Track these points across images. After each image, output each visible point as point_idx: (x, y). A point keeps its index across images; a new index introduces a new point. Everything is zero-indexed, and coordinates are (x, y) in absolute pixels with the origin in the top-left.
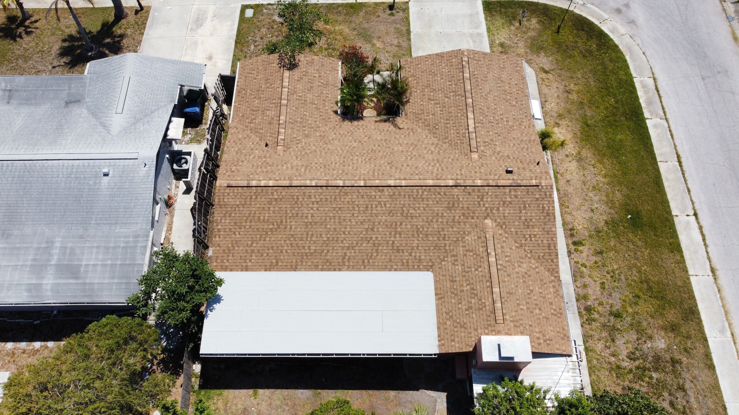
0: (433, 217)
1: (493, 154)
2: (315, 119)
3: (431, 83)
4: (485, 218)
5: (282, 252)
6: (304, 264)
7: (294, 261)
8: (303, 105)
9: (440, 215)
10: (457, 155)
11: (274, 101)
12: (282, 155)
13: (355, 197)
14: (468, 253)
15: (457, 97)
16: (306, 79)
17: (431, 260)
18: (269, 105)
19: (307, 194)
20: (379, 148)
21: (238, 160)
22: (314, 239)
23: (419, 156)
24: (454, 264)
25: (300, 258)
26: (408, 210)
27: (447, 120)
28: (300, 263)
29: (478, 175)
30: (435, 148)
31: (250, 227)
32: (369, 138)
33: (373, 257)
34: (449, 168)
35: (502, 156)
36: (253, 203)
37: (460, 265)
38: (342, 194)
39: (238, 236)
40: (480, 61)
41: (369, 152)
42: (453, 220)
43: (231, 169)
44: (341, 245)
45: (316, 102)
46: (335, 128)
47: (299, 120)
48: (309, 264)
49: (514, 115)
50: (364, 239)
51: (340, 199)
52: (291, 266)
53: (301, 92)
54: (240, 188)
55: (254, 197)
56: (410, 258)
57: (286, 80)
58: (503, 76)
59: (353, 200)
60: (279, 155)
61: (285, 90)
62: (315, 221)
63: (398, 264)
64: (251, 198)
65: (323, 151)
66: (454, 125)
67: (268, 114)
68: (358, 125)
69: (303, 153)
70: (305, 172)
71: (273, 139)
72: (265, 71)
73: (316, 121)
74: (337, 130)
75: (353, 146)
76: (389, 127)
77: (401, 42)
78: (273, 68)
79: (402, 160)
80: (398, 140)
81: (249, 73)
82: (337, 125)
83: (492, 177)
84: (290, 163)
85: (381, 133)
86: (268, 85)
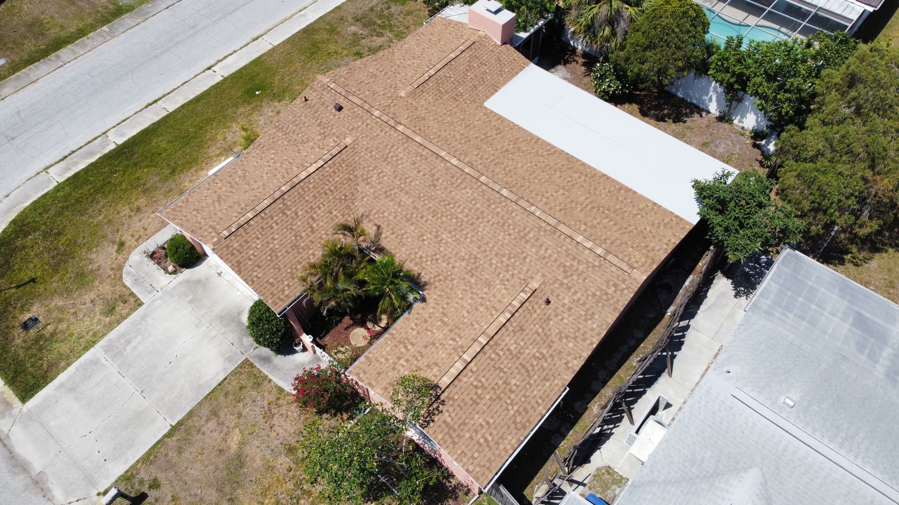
0: (444, 123)
1: (329, 135)
2: (460, 301)
4: (401, 97)
5: (610, 192)
6: (593, 173)
7: (602, 180)
8: (461, 326)
9: (436, 121)
10: (362, 154)
11: (493, 356)
12: (540, 274)
14: (443, 91)
16: (423, 363)
17: (477, 109)
18: (503, 358)
20: (425, 214)
21: (598, 302)
22: (569, 179)
24: (462, 95)
25: (595, 178)
26: (461, 139)
27: (326, 194)
28: (597, 175)
29: (369, 121)
30: (372, 177)
31: (630, 225)
32: (423, 235)
33: (524, 139)
34: (385, 144)
35: (324, 128)
36: (613, 238)
37: (458, 90)
39: (648, 228)
41: (439, 215)
42: (429, 112)
43: (615, 291)
44: (546, 161)
45: (439, 323)
46: (446, 278)
48: (588, 170)
50: (521, 151)
51: (516, 184)
52: (607, 179)
53: (447, 346)
55: (609, 241)
56: (492, 120)
57: (454, 372)
58: (210, 201)
59: (504, 175)
60: (543, 276)
61: (468, 356)
62: (557, 187)
63: (507, 123)
64: (612, 243)
65: (488, 249)
66: (327, 183)
67: (515, 346)
68: (416, 264)
69: (513, 260)
70: (532, 230)
71: (533, 304)
72: (467, 421)
73: (462, 299)
74: (447, 272)
75: (449, 235)
76: (386, 238)
77: (204, 419)
78: (453, 415)
79: (417, 182)
80: (395, 213)
81: (488, 446)
82: (440, 281)
83: (360, 112)
84: (539, 255)
85: (403, 235)
86: (479, 391)
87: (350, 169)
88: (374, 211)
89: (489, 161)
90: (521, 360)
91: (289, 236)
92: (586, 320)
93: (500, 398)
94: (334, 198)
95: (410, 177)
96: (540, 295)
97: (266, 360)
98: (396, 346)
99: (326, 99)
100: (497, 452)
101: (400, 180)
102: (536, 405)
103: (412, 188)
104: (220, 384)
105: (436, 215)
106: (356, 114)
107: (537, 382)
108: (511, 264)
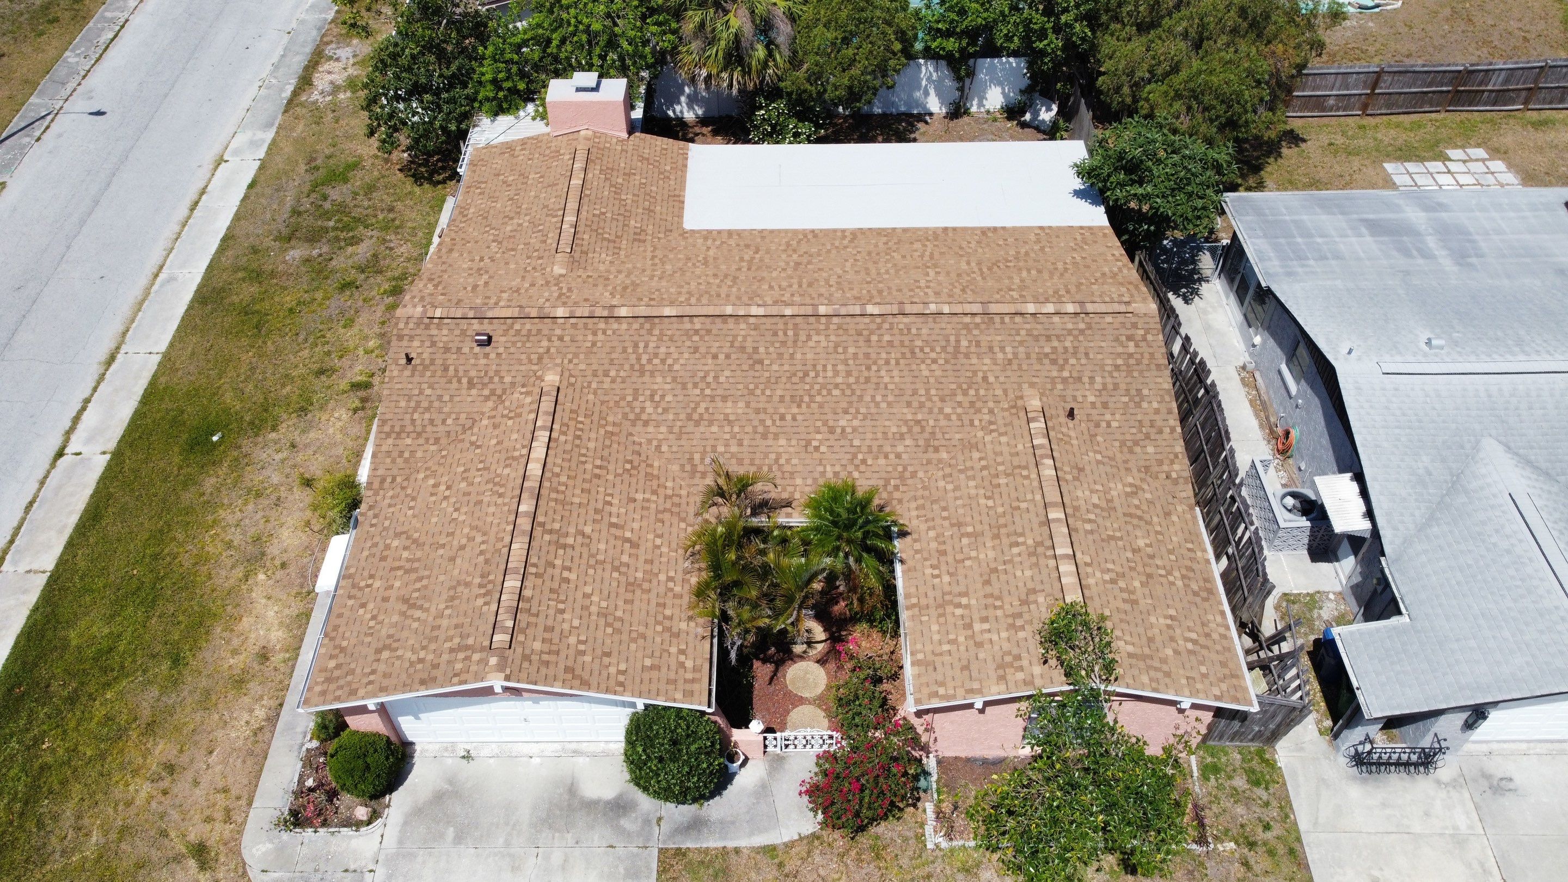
1: (504, 391)
3: (622, 590)
4: (563, 276)
5: (979, 242)
6: (931, 233)
7: (951, 236)
10: (594, 385)
11: (1088, 526)
12: (1025, 386)
15: (557, 526)
16: (1011, 604)
17: (685, 239)
18: (1100, 521)
20: (782, 411)
21: (1130, 373)
23: (684, 386)
24: (642, 230)
25: (941, 237)
26: (722, 282)
27: (598, 477)
28: (940, 233)
30: (643, 409)
32: (808, 443)
33: (796, 240)
34: (619, 350)
35: (485, 385)
36: (1061, 286)
39: (1075, 255)
40: (452, 650)
41: (806, 399)
46: (902, 478)
47: (1003, 481)
48: (920, 233)
49: (410, 508)
50: (814, 255)
52: (955, 231)
53: (1017, 559)
56: (724, 240)
57: (1069, 580)
58: (395, 618)
59: (840, 292)
60: (1032, 385)
61: (1063, 549)
62: (919, 270)
63: (748, 235)
66: (583, 459)
67: (1095, 496)
70: (957, 336)
71: (1057, 428)
73: (957, 488)
74: (895, 469)
75: (849, 417)
79: (727, 373)
80: (734, 437)
82: (896, 488)
84: (1000, 362)
85: (777, 461)
86: (1122, 584)
87: (596, 417)
89: (796, 286)
90: (1120, 510)
92: (1138, 405)
93: (1150, 576)
94: (618, 475)
95: (707, 373)
97: (696, 825)
98: (942, 615)
99: (445, 339)
101: (695, 385)
103: (726, 386)
105: (802, 401)
106: (524, 333)
107: (1164, 523)
108: (974, 399)
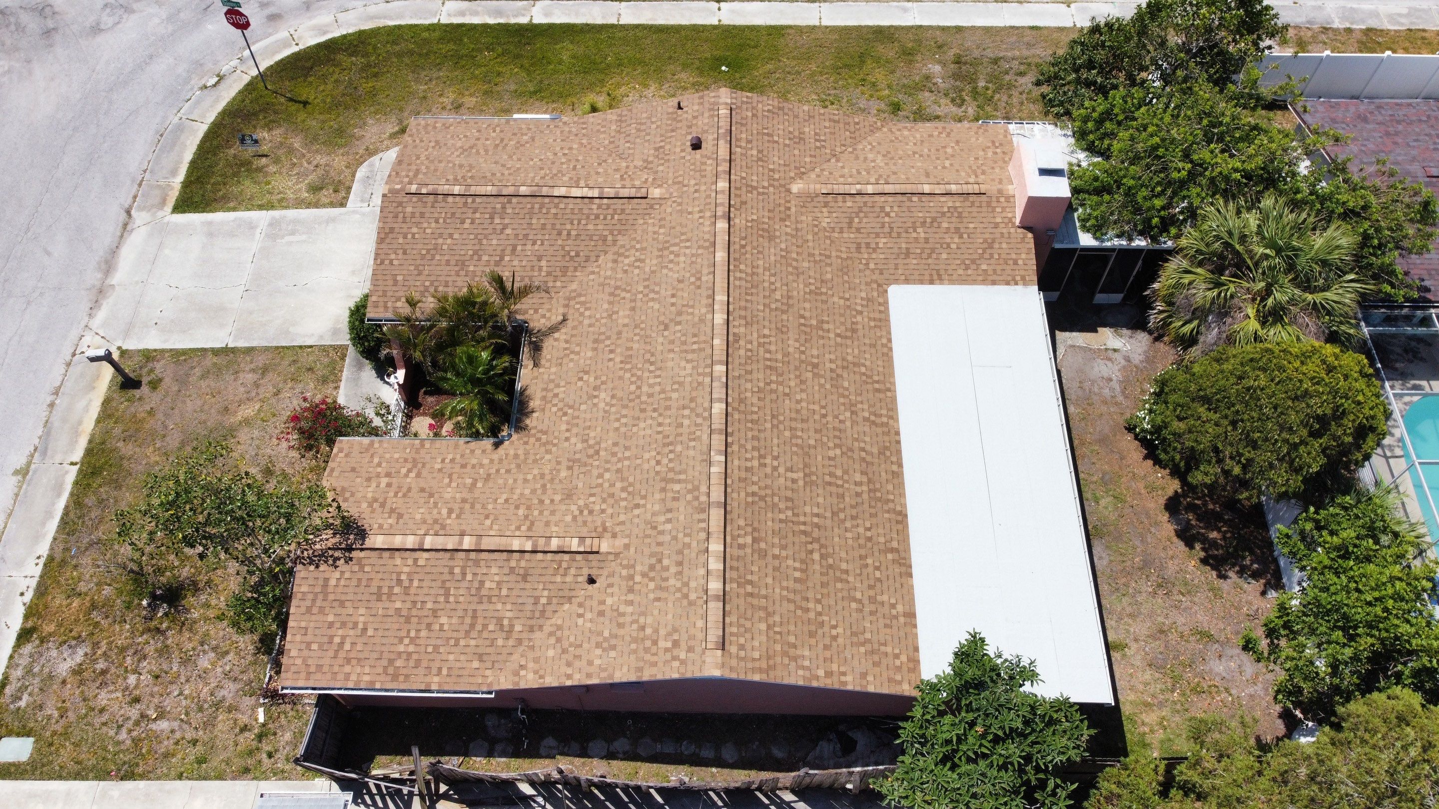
1: (650, 169)
2: (520, 482)
4: (789, 191)
5: (870, 539)
6: (891, 497)
7: (886, 515)
9: (784, 253)
11: (457, 570)
12: (626, 541)
13: (749, 385)
14: (855, 225)
16: (396, 502)
17: (867, 284)
18: (465, 584)
19: (743, 475)
21: (635, 640)
22: (839, 473)
24: (874, 249)
25: (879, 504)
26: (777, 300)
28: (891, 505)
29: (704, 188)
31: (818, 601)
33: (869, 373)
35: (656, 156)
36: (763, 592)
37: (877, 240)
38: (742, 408)
39: (840, 630)
40: (417, 170)
42: (792, 236)
43: (667, 650)
44: (848, 424)
45: (469, 481)
47: (521, 512)
48: (890, 487)
49: (555, 140)
50: (834, 382)
51: (752, 413)
52: (898, 522)
53: (435, 511)
54: (728, 620)
55: (749, 588)
56: (865, 314)
57: (397, 541)
58: (459, 145)
59: (756, 389)
60: (627, 547)
61: (428, 542)
62: (801, 466)
63: (879, 334)
64: (751, 595)
65: (620, 455)
66: (576, 222)
67: (494, 585)
68: (544, 398)
69: (624, 495)
70: (685, 481)
71: (575, 564)
72: (347, 604)
73: (526, 481)
74: (555, 438)
75: (608, 399)
76: (556, 340)
77: (252, 366)
78: (342, 582)
79: (657, 306)
80: (597, 320)
81: (337, 651)
82: (539, 440)
83: (709, 168)
84: (655, 519)
85: (572, 352)
86: (397, 590)
87: (618, 227)
88: (583, 299)
89: (768, 356)
90: (480, 607)
91: (469, 247)
92: (598, 645)
93: (408, 620)
94: (563, 247)
95: (657, 293)
96: (594, 564)
98: (406, 460)
99: (699, 122)
100: (336, 669)
101: (646, 287)
102: (434, 671)
103: (645, 308)
104: (301, 347)
105: (627, 363)
106: (703, 167)
107: (468, 650)
108: (617, 498)
